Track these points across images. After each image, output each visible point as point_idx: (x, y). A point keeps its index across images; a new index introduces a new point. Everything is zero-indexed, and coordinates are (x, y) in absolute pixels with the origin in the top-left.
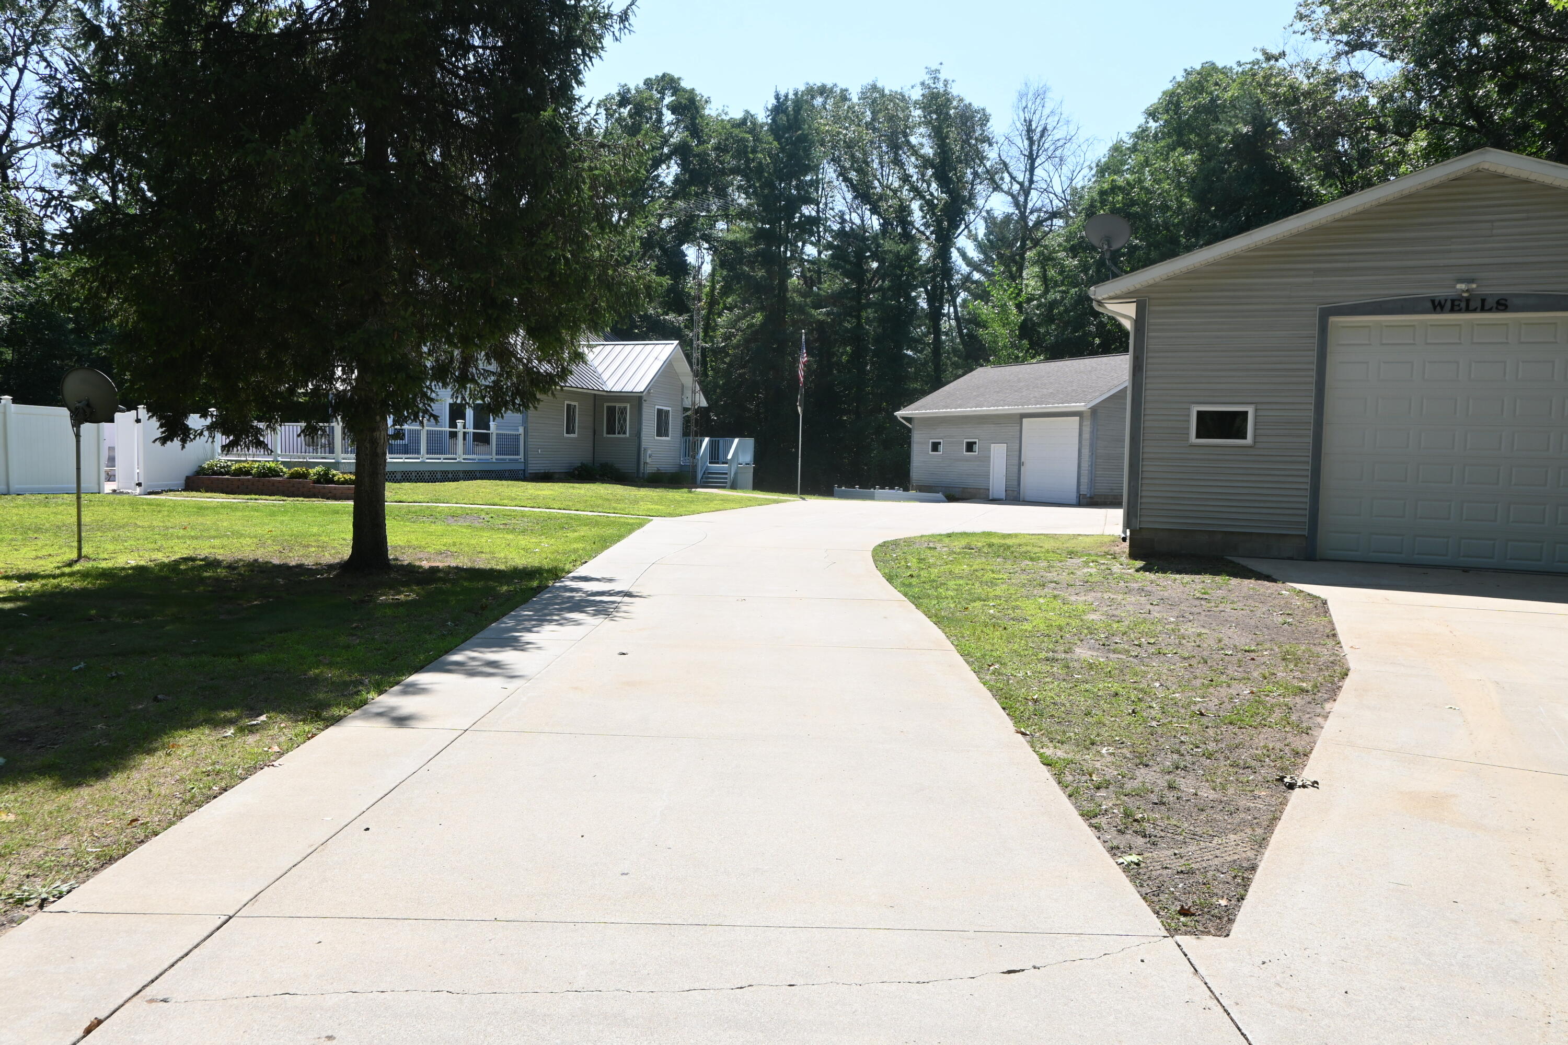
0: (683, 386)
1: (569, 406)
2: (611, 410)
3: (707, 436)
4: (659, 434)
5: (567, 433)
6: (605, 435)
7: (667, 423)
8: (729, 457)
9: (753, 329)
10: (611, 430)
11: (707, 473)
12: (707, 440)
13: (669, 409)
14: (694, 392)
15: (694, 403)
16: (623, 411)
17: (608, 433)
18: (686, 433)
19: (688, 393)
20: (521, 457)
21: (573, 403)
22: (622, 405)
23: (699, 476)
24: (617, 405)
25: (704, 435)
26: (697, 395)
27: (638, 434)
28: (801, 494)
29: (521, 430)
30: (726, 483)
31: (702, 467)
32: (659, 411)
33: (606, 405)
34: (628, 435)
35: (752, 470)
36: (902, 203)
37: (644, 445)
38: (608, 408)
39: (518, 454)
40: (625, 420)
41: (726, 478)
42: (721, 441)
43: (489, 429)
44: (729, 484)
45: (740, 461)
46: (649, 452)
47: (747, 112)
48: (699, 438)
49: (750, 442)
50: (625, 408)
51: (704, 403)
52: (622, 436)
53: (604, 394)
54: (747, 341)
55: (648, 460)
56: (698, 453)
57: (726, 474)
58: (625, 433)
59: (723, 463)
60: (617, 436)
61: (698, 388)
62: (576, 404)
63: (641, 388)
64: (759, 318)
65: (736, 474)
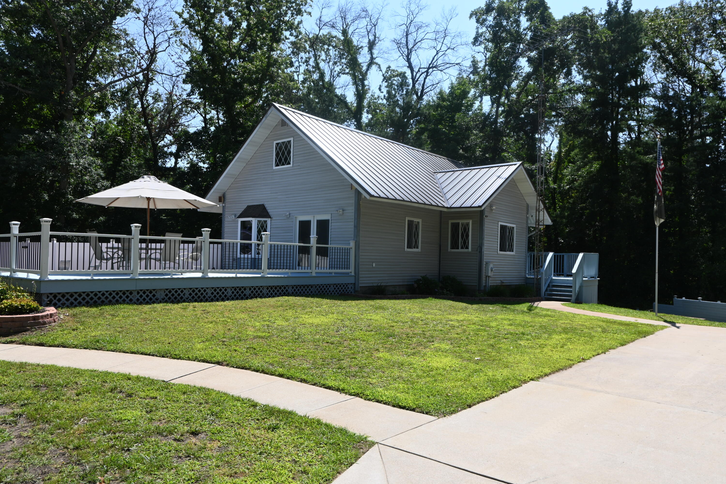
0: (528, 206)
1: (410, 223)
2: (455, 227)
3: (551, 251)
4: (502, 249)
5: (409, 246)
6: (449, 250)
7: (511, 239)
8: (574, 271)
9: (592, 174)
10: (455, 246)
11: (552, 285)
12: (551, 254)
13: (514, 226)
14: (538, 210)
15: (538, 221)
16: (466, 228)
17: (452, 248)
18: (530, 249)
19: (533, 212)
20: (352, 270)
21: (416, 220)
22: (465, 221)
23: (544, 288)
24: (461, 222)
25: (548, 250)
26: (541, 213)
27: (479, 249)
28: (659, 312)
29: (352, 244)
30: (571, 296)
31: (546, 280)
32: (503, 228)
33: (450, 222)
34: (470, 249)
35: (597, 283)
36: (714, 74)
37: (485, 259)
38: (453, 224)
39: (348, 268)
40: (467, 236)
41: (571, 292)
42: (566, 256)
43: (310, 243)
44: (573, 298)
45: (585, 274)
46: (491, 266)
47: (586, 8)
48: (544, 254)
49: (595, 257)
50: (468, 224)
51: (548, 221)
52: (465, 250)
53: (445, 210)
54: (586, 184)
55: (490, 274)
56: (542, 266)
57: (571, 287)
58: (467, 248)
59: (568, 276)
60: (460, 250)
61: (542, 206)
62: (420, 221)
63: (480, 202)
64: (596, 166)
65: (581, 287)
